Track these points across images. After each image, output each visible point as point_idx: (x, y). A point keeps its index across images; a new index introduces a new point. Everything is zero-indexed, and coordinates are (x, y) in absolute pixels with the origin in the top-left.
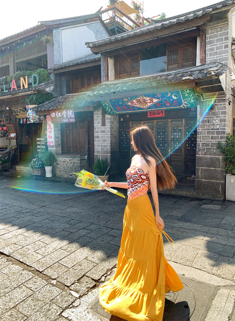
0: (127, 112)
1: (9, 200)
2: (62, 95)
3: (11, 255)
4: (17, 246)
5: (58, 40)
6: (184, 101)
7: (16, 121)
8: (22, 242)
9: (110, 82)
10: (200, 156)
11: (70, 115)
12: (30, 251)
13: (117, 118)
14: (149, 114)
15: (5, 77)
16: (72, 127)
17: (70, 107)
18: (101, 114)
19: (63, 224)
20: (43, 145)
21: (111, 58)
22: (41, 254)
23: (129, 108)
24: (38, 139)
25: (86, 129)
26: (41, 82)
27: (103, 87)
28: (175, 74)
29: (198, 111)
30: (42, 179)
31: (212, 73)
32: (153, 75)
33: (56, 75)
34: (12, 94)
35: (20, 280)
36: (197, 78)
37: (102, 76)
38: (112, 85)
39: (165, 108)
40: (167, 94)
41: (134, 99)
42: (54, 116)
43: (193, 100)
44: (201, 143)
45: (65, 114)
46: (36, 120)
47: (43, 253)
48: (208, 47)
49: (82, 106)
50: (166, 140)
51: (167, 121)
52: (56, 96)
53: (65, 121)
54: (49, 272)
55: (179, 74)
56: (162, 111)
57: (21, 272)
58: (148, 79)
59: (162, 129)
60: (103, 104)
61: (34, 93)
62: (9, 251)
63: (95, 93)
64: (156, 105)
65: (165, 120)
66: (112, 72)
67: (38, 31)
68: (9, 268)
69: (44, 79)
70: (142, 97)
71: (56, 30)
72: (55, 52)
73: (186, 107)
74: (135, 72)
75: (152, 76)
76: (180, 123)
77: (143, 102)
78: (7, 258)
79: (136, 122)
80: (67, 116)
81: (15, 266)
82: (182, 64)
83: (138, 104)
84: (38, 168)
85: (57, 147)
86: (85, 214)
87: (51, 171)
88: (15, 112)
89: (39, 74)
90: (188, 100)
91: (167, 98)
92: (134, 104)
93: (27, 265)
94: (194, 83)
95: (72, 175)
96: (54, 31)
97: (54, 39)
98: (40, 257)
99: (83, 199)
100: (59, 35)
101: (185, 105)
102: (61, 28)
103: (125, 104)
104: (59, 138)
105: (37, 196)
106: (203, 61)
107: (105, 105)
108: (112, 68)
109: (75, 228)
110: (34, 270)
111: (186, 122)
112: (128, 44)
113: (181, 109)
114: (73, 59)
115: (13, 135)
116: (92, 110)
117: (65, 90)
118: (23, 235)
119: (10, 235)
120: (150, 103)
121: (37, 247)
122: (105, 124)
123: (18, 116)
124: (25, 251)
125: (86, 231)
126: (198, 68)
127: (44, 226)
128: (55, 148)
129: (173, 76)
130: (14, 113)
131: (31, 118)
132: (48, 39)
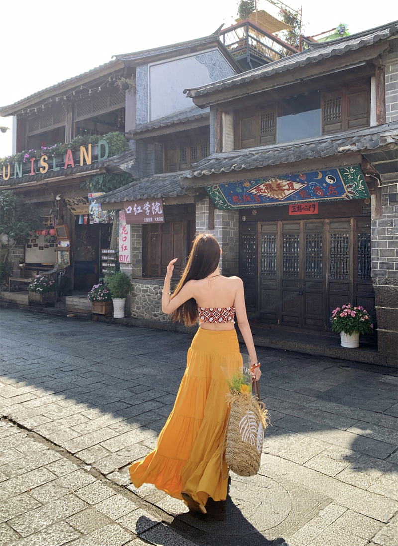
0: (251, 206)
1: (46, 350)
2: (148, 176)
3: (34, 429)
4: (44, 418)
5: (144, 83)
6: (347, 188)
7: (71, 220)
8: (54, 413)
9: (223, 154)
10: (378, 286)
11: (155, 211)
12: (62, 427)
13: (237, 215)
14: (291, 209)
15: (57, 146)
16: (162, 231)
17: (156, 196)
18: (208, 209)
19: (122, 391)
20: (113, 261)
21: (227, 113)
22: (77, 432)
23: (253, 198)
24: (104, 251)
25: (184, 234)
26: (113, 154)
27: (211, 163)
28: (332, 141)
29: (373, 205)
30: (108, 320)
31: (387, 141)
32: (296, 143)
33: (138, 141)
34: (66, 174)
35: (41, 461)
36: (362, 149)
37: (211, 145)
38: (227, 160)
39: (315, 199)
40: (317, 175)
41: (261, 184)
42: (130, 212)
43: (363, 186)
44: (379, 262)
45: (147, 208)
46: (104, 219)
47: (81, 431)
48: (388, 94)
49: (176, 196)
50: (321, 257)
51: (323, 223)
52: (138, 177)
53: (148, 220)
54: (83, 456)
55: (339, 140)
56: (315, 205)
57: (44, 452)
58: (287, 149)
59: (314, 237)
60: (210, 191)
61: (101, 172)
62: (32, 424)
63: (195, 173)
64: (300, 194)
65: (318, 221)
66: (228, 137)
67: (112, 70)
68: (28, 446)
69: (118, 149)
70: (274, 181)
71: (141, 68)
72: (138, 103)
73: (351, 198)
74: (269, 137)
75: (293, 143)
76: (346, 225)
77: (276, 189)
78: (27, 433)
79: (269, 223)
80: (151, 213)
81: (37, 444)
82: (348, 123)
83: (269, 193)
84: (102, 301)
85: (134, 265)
86: (162, 377)
87: (123, 307)
88: (69, 205)
89: (110, 141)
90: (354, 185)
91: (317, 181)
92: (262, 191)
93: (55, 444)
94: (359, 157)
95: (158, 316)
96: (138, 70)
97: (138, 81)
98: (75, 435)
99: (166, 355)
100: (146, 75)
101: (349, 195)
102: (150, 65)
103: (246, 192)
104: (139, 250)
105: (92, 347)
106: (381, 118)
107: (214, 193)
108: (230, 131)
109: (140, 399)
110: (63, 451)
111: (355, 225)
112: (254, 91)
113: (343, 201)
114: (168, 114)
115: (65, 244)
116: (192, 202)
117: (153, 167)
118: (57, 404)
119: (37, 402)
120: (288, 190)
121: (74, 423)
122: (214, 226)
123: (75, 210)
124: (56, 426)
125: (155, 404)
126: (371, 130)
127: (92, 392)
128: (131, 267)
129: (328, 145)
130: (68, 207)
131: (96, 215)
132: (127, 83)
